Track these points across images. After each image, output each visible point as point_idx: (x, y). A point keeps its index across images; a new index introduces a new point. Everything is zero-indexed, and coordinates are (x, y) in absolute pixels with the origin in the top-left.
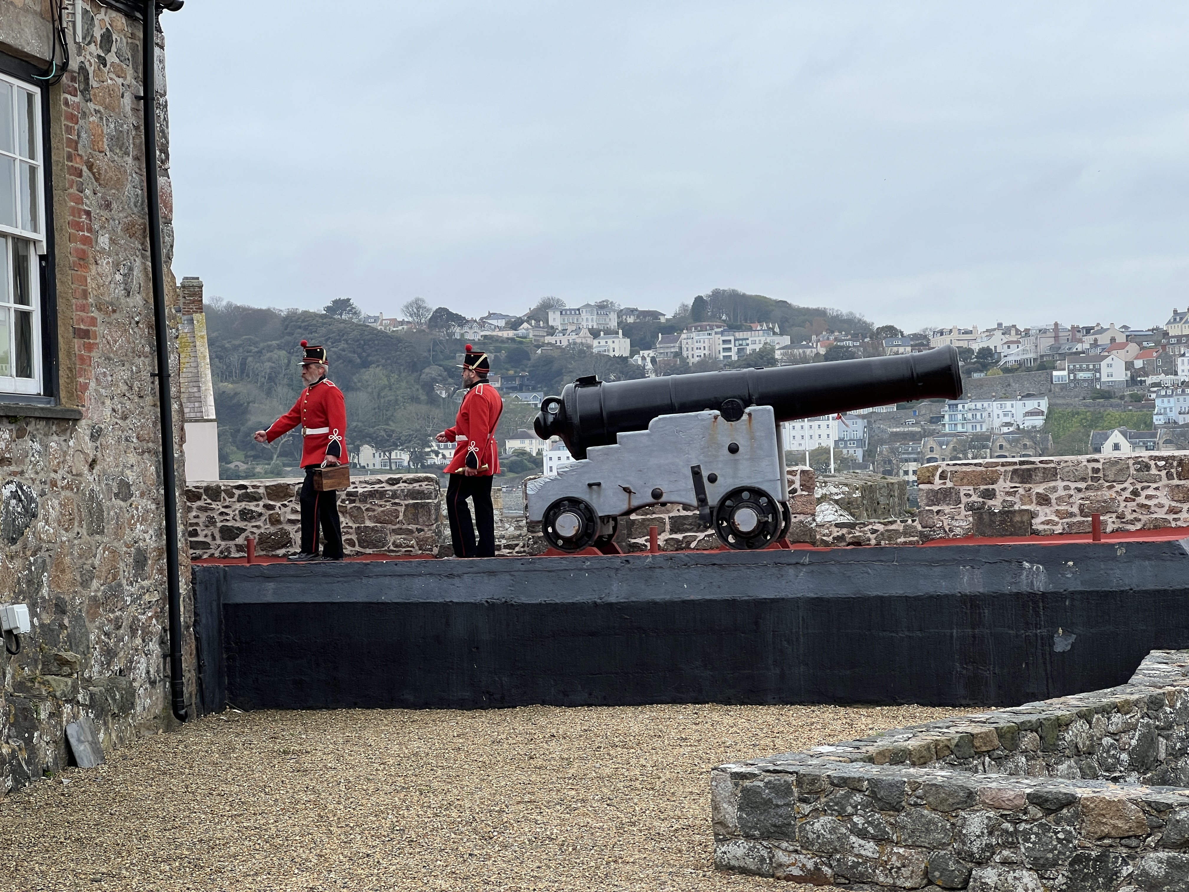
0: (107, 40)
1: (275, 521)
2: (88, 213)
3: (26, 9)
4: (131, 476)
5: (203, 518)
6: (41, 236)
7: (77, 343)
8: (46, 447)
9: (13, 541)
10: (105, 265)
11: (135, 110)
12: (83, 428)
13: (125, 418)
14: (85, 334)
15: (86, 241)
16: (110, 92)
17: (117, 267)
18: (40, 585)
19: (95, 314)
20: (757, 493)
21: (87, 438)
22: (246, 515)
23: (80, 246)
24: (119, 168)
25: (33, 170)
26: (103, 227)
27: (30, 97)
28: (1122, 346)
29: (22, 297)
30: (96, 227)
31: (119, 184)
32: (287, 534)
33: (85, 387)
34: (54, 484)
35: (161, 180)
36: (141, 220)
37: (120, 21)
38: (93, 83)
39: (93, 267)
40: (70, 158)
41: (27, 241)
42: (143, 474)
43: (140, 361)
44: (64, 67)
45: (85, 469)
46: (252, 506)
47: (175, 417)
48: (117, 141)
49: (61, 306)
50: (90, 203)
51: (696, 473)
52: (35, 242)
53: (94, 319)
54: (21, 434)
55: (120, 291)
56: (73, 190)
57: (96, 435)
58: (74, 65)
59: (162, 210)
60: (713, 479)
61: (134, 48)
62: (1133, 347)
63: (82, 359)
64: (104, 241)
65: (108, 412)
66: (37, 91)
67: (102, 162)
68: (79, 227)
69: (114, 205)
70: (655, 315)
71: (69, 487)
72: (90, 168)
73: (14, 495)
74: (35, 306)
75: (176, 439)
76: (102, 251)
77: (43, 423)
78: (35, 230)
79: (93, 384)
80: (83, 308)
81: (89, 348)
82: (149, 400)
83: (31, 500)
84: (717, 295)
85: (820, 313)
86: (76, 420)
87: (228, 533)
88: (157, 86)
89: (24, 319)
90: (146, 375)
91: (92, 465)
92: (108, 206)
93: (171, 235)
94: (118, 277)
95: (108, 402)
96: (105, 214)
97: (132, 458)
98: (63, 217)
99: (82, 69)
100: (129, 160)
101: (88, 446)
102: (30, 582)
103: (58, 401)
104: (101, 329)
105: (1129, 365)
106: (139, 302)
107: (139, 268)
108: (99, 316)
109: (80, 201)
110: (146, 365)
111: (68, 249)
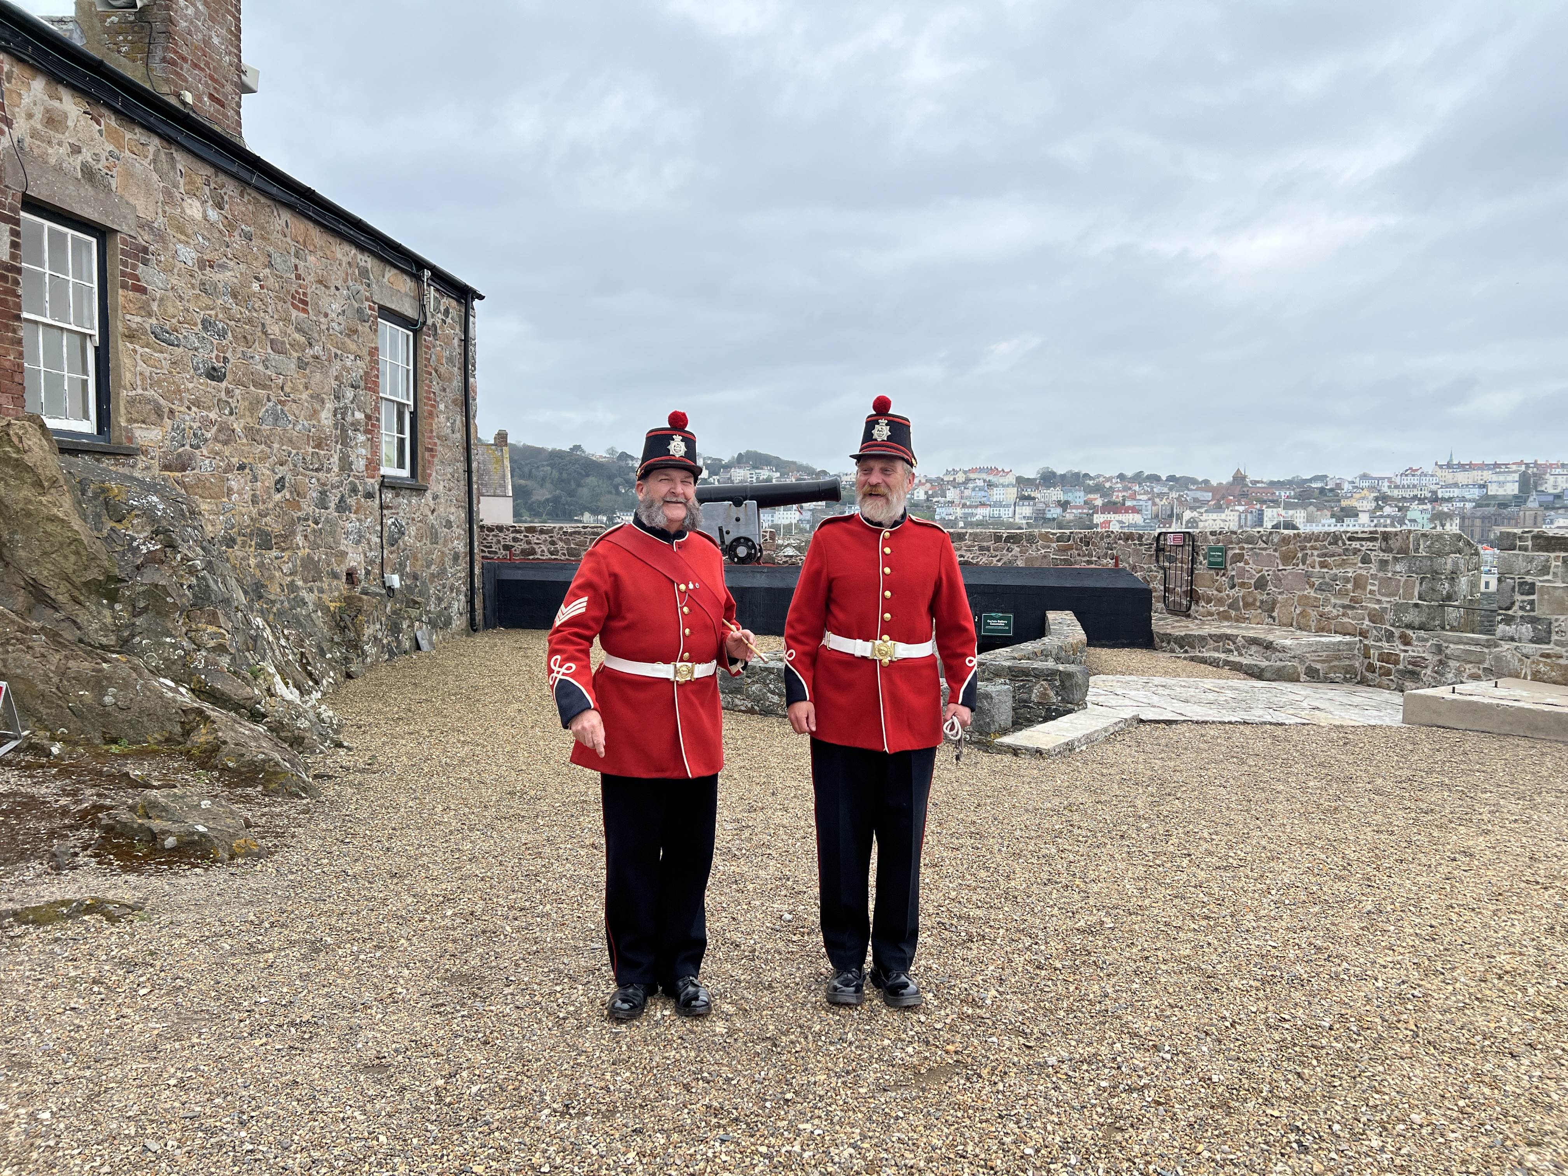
0: (447, 312)
1: (529, 543)
2: (434, 393)
3: (407, 295)
4: (452, 518)
5: (495, 540)
6: (411, 403)
7: (427, 454)
8: (410, 502)
9: (393, 545)
10: (442, 418)
11: (460, 346)
12: (429, 494)
13: (450, 490)
14: (431, 450)
15: (433, 406)
16: (447, 336)
17: (448, 419)
18: (406, 566)
19: (436, 440)
20: (747, 540)
21: (431, 499)
22: (515, 540)
23: (429, 408)
24: (451, 373)
25: (408, 371)
26: (442, 400)
27: (408, 336)
28: (924, 484)
29: (401, 431)
30: (438, 400)
31: (450, 380)
32: (534, 549)
33: (430, 475)
34: (413, 519)
35: (471, 380)
36: (460, 398)
37: (454, 303)
38: (439, 331)
39: (436, 419)
40: (426, 366)
41: (404, 405)
42: (458, 517)
43: (458, 464)
44: (424, 323)
45: (429, 513)
46: (518, 536)
47: (475, 491)
48: (450, 360)
49: (419, 436)
50: (436, 388)
51: (720, 529)
52: (408, 406)
53: (435, 444)
54: (397, 495)
55: (449, 431)
56: (428, 382)
57: (435, 497)
58: (430, 322)
59: (472, 394)
60: (728, 533)
61: (460, 317)
62: (928, 485)
63: (430, 461)
64: (442, 407)
65: (441, 487)
66: (411, 334)
67: (442, 370)
68: (429, 399)
69: (448, 390)
70: (720, 460)
71: (421, 521)
72: (436, 371)
73: (394, 524)
74: (407, 435)
75: (475, 501)
76: (441, 411)
77: (408, 491)
78: (408, 399)
79: (434, 474)
80: (430, 438)
81: (433, 456)
82: (462, 482)
83: (402, 526)
84: (748, 452)
85: (794, 463)
86: (426, 490)
87: (506, 547)
88: (471, 334)
89: (401, 441)
90: (461, 471)
91: (433, 511)
92: (444, 390)
93: (476, 405)
94: (448, 424)
95: (441, 482)
96: (443, 394)
97: (453, 510)
98: (422, 394)
99: (434, 325)
100: (456, 369)
101: (431, 503)
102: (400, 565)
103: (417, 481)
104: (439, 448)
105: (926, 493)
106: (459, 436)
107: (459, 420)
108: (438, 442)
109: (430, 387)
110: (461, 466)
111: (424, 409)
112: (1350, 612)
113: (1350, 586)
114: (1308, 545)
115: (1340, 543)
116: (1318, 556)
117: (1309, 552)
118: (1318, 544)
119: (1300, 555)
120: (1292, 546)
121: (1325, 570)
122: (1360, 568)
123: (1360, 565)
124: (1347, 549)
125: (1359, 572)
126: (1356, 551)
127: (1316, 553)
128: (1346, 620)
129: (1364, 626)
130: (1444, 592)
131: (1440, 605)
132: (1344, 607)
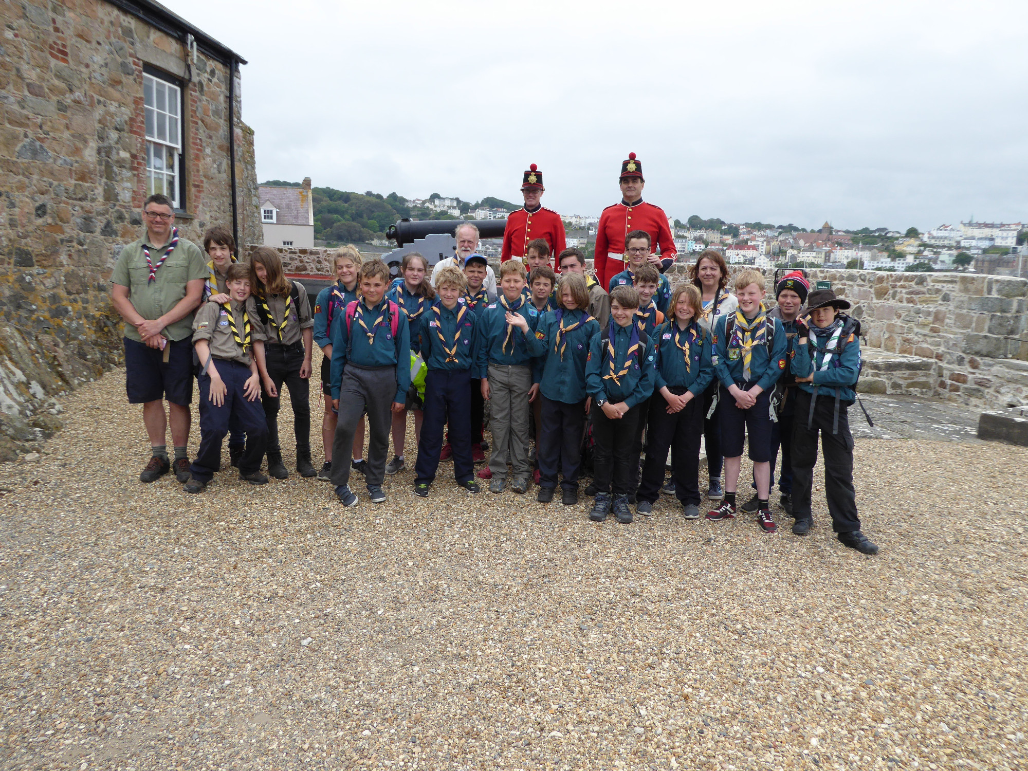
0: (213, 73)
2: (200, 140)
3: (172, 55)
6: (180, 147)
7: (194, 189)
10: (209, 160)
11: (225, 101)
12: (196, 222)
14: (197, 186)
15: (199, 150)
16: (213, 93)
17: (214, 161)
19: (203, 179)
21: (198, 227)
23: (196, 152)
24: (217, 123)
26: (208, 145)
27: (176, 91)
29: (171, 170)
30: (204, 144)
31: (216, 129)
33: (196, 207)
35: (237, 130)
36: (226, 144)
37: (220, 66)
38: (205, 88)
39: (203, 161)
40: (193, 117)
41: (173, 149)
43: (224, 199)
44: (191, 80)
48: (216, 113)
49: (187, 174)
50: (202, 135)
52: (177, 149)
53: (202, 182)
55: (215, 171)
56: (194, 130)
57: (201, 225)
58: (195, 80)
59: (237, 142)
61: (225, 77)
63: (196, 196)
64: (208, 151)
66: (179, 89)
67: (207, 120)
68: (195, 144)
69: (214, 138)
72: (203, 121)
74: (176, 173)
76: (207, 155)
78: (177, 144)
79: (201, 206)
80: (197, 176)
81: (200, 192)
82: (228, 214)
86: (192, 219)
89: (172, 177)
90: (227, 204)
92: (211, 137)
94: (215, 166)
95: (208, 213)
96: (210, 140)
98: (189, 140)
99: (200, 83)
100: (222, 121)
101: (198, 230)
103: (186, 211)
104: (205, 185)
106: (224, 177)
107: (225, 163)
108: (205, 180)
109: (196, 134)
110: (227, 201)
111: (191, 152)
112: (928, 339)
113: (931, 319)
114: (898, 284)
115: (925, 283)
116: (907, 293)
117: (899, 290)
118: (907, 284)
119: (891, 292)
120: (884, 285)
121: (911, 305)
122: (941, 305)
123: (940, 302)
124: (930, 290)
125: (940, 308)
126: (938, 291)
127: (904, 291)
128: (925, 345)
129: (940, 351)
130: (1009, 328)
131: (1006, 338)
132: (925, 335)
